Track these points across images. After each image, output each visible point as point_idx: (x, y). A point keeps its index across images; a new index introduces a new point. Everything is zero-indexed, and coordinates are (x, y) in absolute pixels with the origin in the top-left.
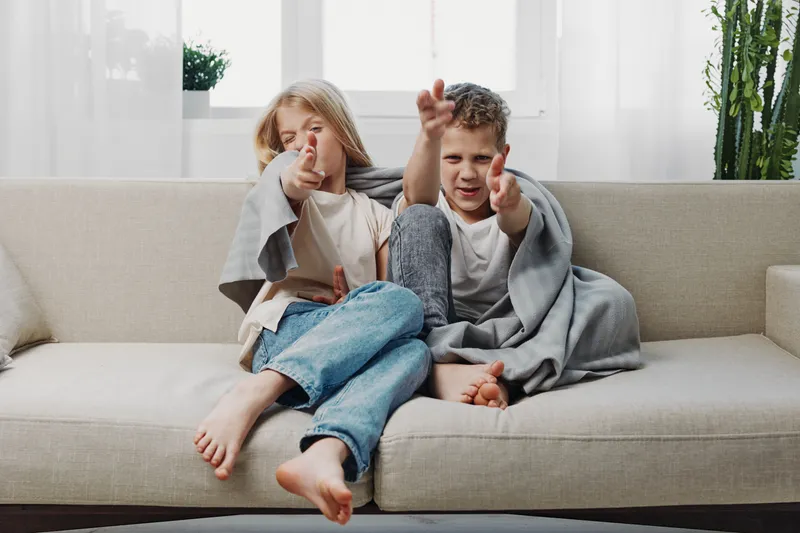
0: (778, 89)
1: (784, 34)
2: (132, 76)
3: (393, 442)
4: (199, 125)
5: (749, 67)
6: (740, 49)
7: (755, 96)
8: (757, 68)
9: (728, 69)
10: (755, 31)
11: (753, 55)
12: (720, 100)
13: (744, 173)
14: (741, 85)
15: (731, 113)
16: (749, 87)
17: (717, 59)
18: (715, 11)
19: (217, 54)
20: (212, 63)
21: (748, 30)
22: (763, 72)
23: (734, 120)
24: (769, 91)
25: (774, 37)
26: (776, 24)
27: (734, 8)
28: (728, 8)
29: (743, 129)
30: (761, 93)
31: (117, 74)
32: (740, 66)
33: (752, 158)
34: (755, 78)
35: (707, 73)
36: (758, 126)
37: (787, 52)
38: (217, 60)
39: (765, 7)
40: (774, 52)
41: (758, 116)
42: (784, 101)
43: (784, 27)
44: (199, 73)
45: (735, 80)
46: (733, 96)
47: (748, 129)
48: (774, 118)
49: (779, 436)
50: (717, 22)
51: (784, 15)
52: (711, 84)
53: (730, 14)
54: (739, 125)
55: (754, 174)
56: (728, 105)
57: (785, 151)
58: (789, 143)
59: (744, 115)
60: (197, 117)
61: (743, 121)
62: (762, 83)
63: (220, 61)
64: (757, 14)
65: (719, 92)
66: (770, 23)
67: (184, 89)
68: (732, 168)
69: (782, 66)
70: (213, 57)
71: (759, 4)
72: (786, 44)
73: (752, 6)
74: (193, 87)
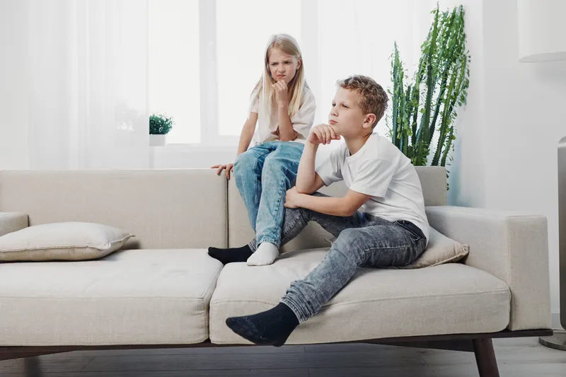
0: (418, 128)
1: (420, 102)
2: (131, 128)
3: (218, 304)
4: (157, 149)
5: (405, 116)
6: (401, 107)
7: (409, 128)
8: (409, 117)
9: (395, 118)
10: (407, 99)
11: (407, 110)
12: (392, 133)
14: (402, 123)
15: (398, 137)
16: (406, 124)
17: (391, 114)
18: (389, 91)
19: (169, 118)
20: (166, 123)
21: (404, 99)
22: (411, 120)
23: (399, 140)
24: (414, 127)
25: (416, 102)
26: (417, 97)
27: (398, 89)
28: (395, 89)
29: (403, 144)
30: (411, 127)
31: (124, 127)
32: (402, 116)
34: (408, 120)
36: (410, 144)
37: (422, 109)
39: (412, 89)
40: (416, 109)
41: (410, 138)
42: (422, 131)
43: (420, 98)
44: (158, 127)
45: (399, 122)
46: (399, 130)
47: (406, 144)
48: (417, 140)
49: (436, 296)
50: (391, 96)
51: (420, 93)
52: (388, 125)
53: (396, 92)
54: (401, 143)
56: (396, 133)
57: (423, 154)
58: (425, 150)
59: (404, 138)
60: (156, 145)
61: (403, 141)
62: (411, 124)
63: (170, 121)
64: (408, 92)
65: (392, 129)
66: (414, 96)
67: (150, 133)
69: (420, 115)
70: (167, 120)
71: (409, 88)
72: (422, 106)
73: (405, 89)
74: (158, 133)
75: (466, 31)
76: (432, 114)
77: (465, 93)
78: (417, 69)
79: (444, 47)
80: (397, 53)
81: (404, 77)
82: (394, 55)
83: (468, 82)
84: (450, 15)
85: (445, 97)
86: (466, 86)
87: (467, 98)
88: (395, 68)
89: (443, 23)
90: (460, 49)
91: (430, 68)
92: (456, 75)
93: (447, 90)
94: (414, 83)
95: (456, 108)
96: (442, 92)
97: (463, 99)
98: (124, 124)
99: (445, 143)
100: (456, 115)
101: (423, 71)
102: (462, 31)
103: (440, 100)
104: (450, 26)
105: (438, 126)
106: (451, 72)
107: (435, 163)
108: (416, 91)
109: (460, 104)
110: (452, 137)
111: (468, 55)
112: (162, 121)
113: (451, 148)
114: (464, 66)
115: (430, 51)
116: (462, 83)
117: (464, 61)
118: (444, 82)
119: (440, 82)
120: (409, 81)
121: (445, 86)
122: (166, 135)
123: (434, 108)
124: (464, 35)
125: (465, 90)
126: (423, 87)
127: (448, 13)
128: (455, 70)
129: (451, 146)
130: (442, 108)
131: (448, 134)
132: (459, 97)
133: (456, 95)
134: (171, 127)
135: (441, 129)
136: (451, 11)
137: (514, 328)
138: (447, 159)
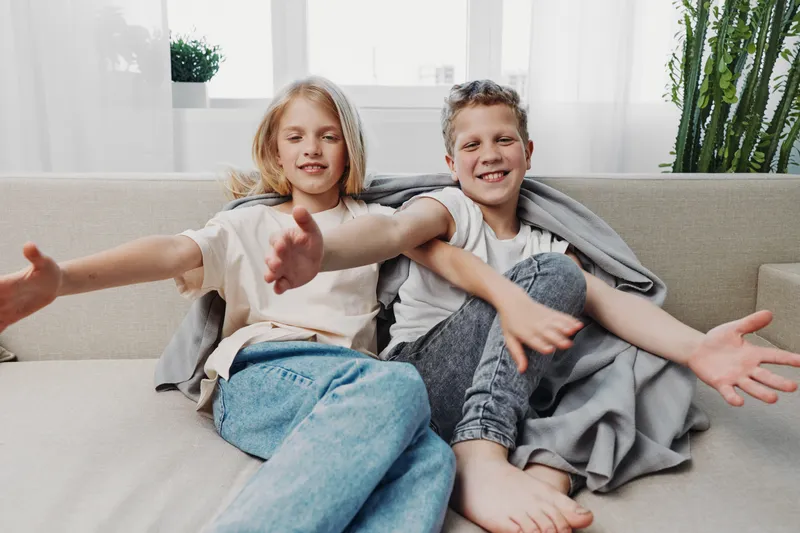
2: (134, 68)
4: (191, 115)
19: (210, 48)
20: (208, 58)
31: (123, 65)
35: (670, 65)
38: (212, 54)
44: (190, 66)
52: (674, 76)
60: (185, 107)
63: (215, 55)
67: (174, 79)
70: (208, 52)
74: (190, 79)
98: (121, 59)
112: (199, 55)
122: (207, 83)
134: (217, 68)
138: (793, 151)
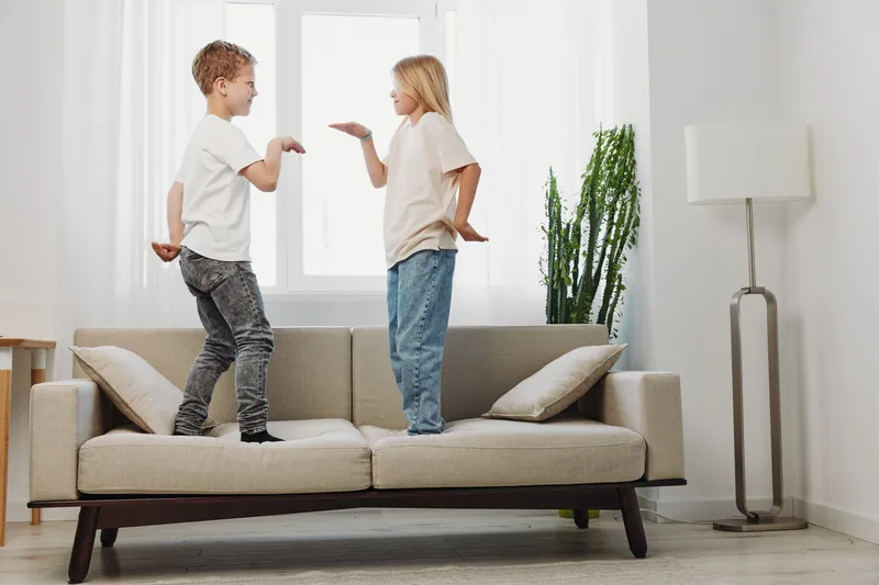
0: (581, 273)
1: (582, 242)
5: (564, 261)
6: (559, 250)
7: (568, 277)
8: (568, 261)
9: (552, 262)
10: (566, 240)
11: (566, 254)
12: (548, 280)
13: (563, 320)
14: (560, 271)
15: (555, 286)
16: (564, 272)
17: (546, 257)
18: (543, 228)
21: (562, 240)
22: (572, 264)
23: (556, 291)
24: (575, 274)
25: (577, 244)
26: (578, 236)
27: (554, 227)
28: (551, 227)
29: (562, 297)
30: (571, 276)
32: (559, 260)
33: (568, 313)
34: (568, 267)
35: (540, 264)
36: (570, 294)
37: (584, 252)
39: (572, 226)
40: (578, 252)
41: (570, 289)
42: (584, 280)
43: (582, 238)
45: (556, 268)
46: (555, 278)
47: (565, 296)
48: (579, 290)
50: (545, 235)
51: (582, 231)
52: (542, 270)
53: (552, 230)
54: (559, 294)
55: (568, 321)
56: (553, 282)
57: (585, 308)
58: (587, 303)
59: (561, 288)
61: (561, 291)
62: (571, 270)
64: (567, 230)
65: (547, 275)
66: (574, 236)
68: (556, 317)
69: (582, 260)
71: (568, 225)
72: (584, 248)
73: (564, 226)
75: (637, 156)
76: (597, 258)
77: (635, 232)
78: (578, 200)
79: (611, 174)
80: (553, 182)
81: (563, 209)
82: (549, 185)
83: (638, 220)
84: (619, 132)
85: (612, 238)
86: (637, 223)
87: (639, 240)
88: (551, 200)
89: (610, 142)
90: (630, 178)
91: (593, 203)
92: (625, 210)
93: (614, 228)
94: (575, 217)
95: (626, 250)
96: (609, 231)
97: (633, 240)
99: (613, 294)
100: (625, 259)
101: (585, 205)
102: (632, 155)
103: (606, 241)
104: (618, 147)
105: (604, 274)
106: (619, 205)
107: (601, 321)
108: (577, 229)
109: (630, 247)
110: (621, 287)
111: (638, 187)
113: (619, 302)
114: (633, 200)
115: (591, 184)
116: (633, 220)
117: (634, 192)
118: (612, 218)
119: (606, 217)
120: (568, 216)
121: (612, 224)
123: (600, 250)
124: (634, 162)
125: (636, 229)
126: (585, 224)
127: (616, 129)
128: (624, 204)
129: (620, 298)
130: (608, 251)
131: (616, 283)
132: (628, 237)
133: (626, 234)
135: (608, 277)
136: (620, 128)
137: (651, 478)
138: (615, 314)
